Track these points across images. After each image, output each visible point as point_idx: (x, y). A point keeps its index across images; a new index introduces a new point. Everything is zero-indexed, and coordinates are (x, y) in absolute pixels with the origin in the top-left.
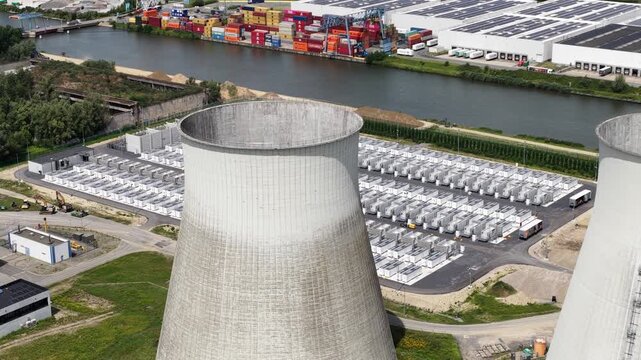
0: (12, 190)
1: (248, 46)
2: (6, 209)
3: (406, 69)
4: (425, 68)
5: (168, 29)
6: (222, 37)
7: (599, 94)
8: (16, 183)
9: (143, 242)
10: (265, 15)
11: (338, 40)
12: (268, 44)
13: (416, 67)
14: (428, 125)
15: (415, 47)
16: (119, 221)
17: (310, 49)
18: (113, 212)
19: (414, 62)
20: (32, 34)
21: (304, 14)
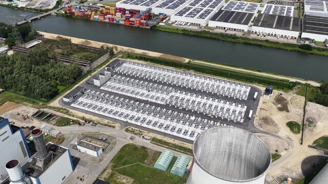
0: (62, 112)
1: (108, 23)
2: (65, 125)
3: (164, 31)
4: (171, 31)
5: (77, 16)
6: (98, 19)
7: (229, 40)
8: (62, 108)
9: (125, 138)
10: (109, 9)
11: (140, 21)
12: (115, 22)
13: (168, 30)
14: (187, 60)
15: (164, 21)
16: (110, 126)
17: (130, 24)
18: (106, 121)
19: (166, 28)
20: (30, 21)
21: (123, 9)
